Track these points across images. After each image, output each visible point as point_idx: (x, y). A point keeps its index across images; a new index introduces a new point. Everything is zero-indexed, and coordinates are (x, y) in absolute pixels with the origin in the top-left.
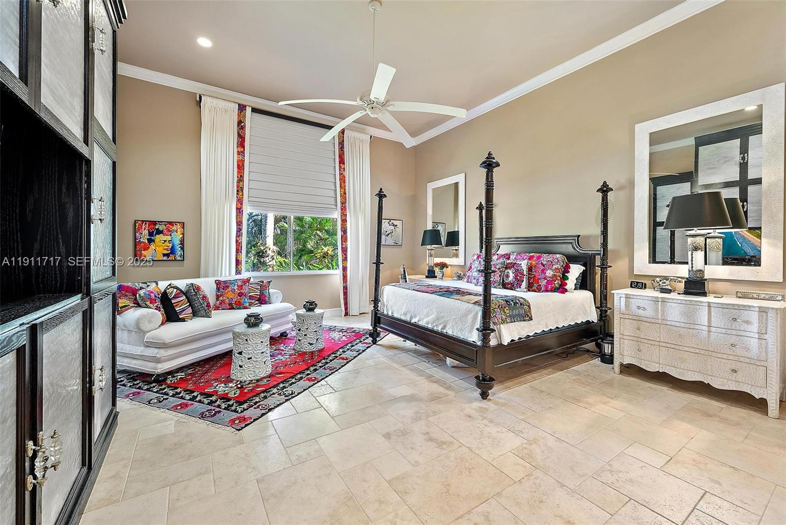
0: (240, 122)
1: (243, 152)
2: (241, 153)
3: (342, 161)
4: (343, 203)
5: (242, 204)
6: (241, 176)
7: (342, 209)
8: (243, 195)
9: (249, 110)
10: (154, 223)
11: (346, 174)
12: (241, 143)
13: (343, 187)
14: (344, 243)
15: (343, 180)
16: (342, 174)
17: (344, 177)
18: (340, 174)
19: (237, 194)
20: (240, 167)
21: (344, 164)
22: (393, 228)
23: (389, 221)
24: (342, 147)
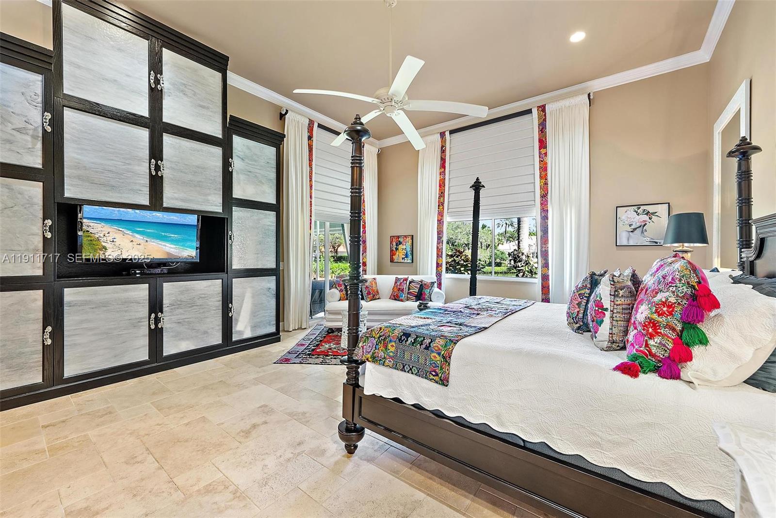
0: (442, 147)
1: (444, 172)
2: (443, 173)
3: (543, 144)
4: (544, 196)
5: (442, 216)
6: (442, 193)
7: (542, 204)
8: (443, 208)
9: (447, 133)
10: (398, 237)
11: (549, 160)
12: (443, 166)
13: (544, 176)
14: (544, 246)
15: (544, 169)
16: (542, 161)
17: (546, 164)
18: (541, 161)
19: (439, 208)
20: (442, 185)
21: (546, 148)
22: (646, 218)
23: (635, 208)
24: (543, 128)
